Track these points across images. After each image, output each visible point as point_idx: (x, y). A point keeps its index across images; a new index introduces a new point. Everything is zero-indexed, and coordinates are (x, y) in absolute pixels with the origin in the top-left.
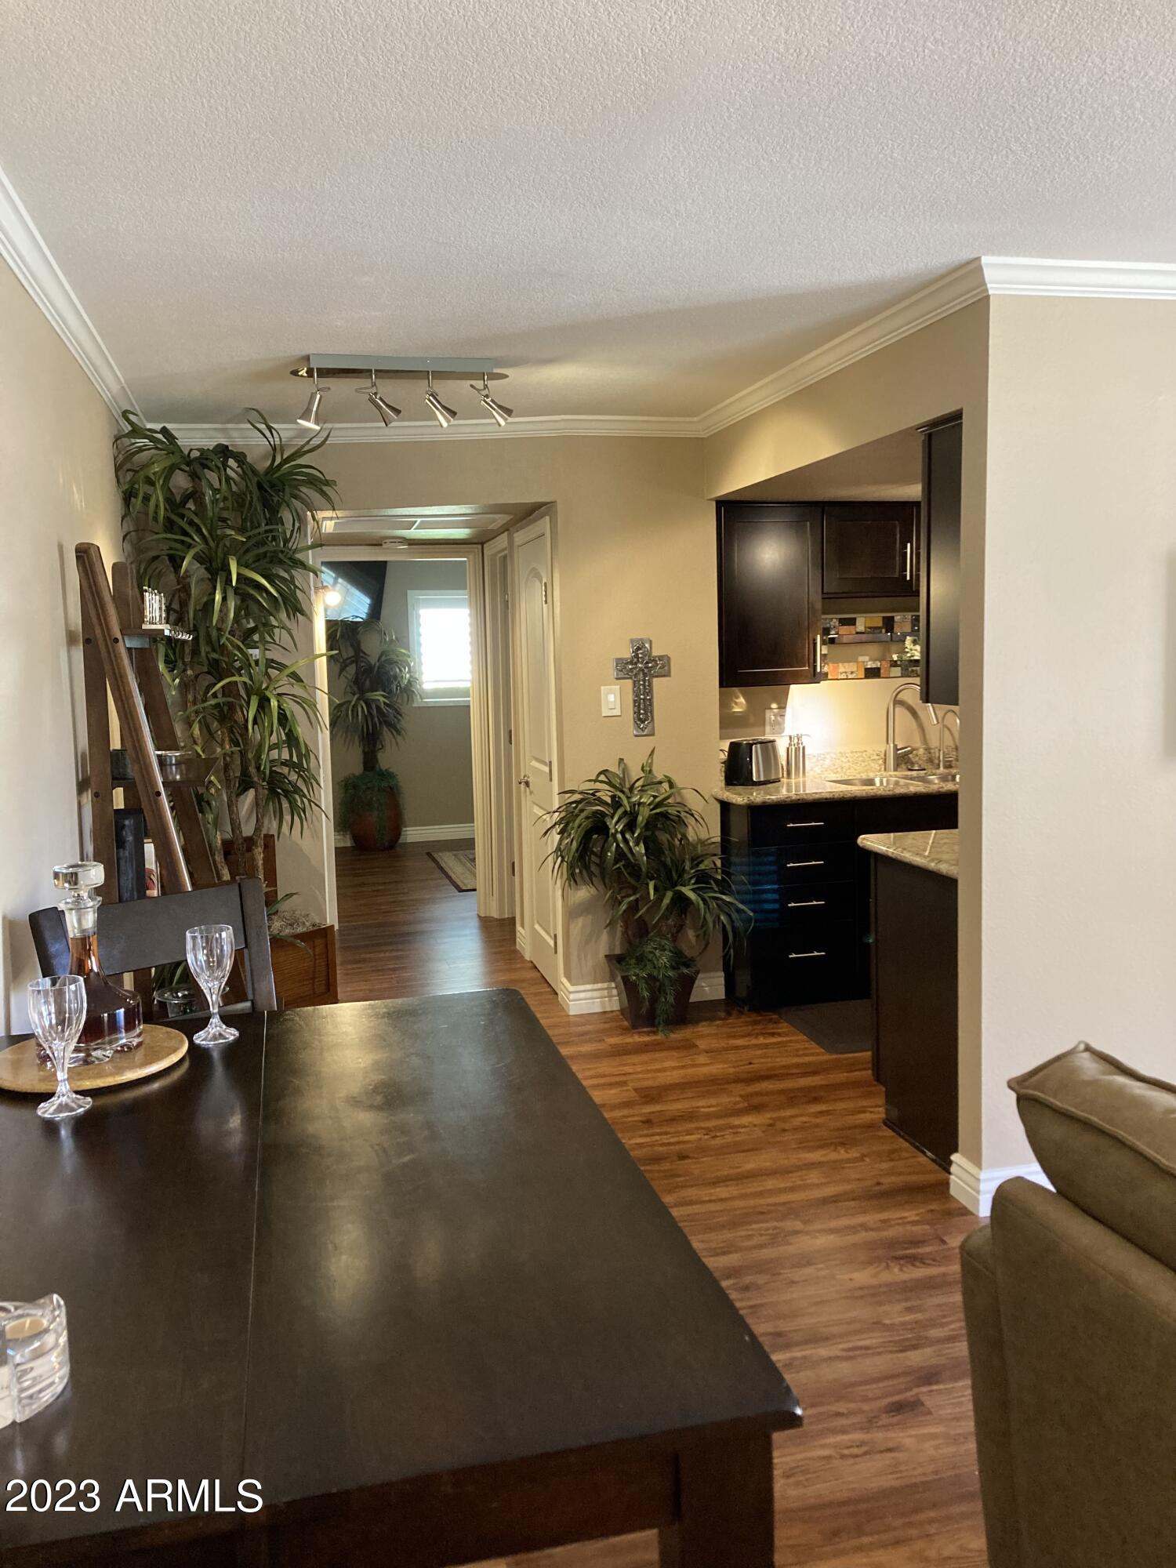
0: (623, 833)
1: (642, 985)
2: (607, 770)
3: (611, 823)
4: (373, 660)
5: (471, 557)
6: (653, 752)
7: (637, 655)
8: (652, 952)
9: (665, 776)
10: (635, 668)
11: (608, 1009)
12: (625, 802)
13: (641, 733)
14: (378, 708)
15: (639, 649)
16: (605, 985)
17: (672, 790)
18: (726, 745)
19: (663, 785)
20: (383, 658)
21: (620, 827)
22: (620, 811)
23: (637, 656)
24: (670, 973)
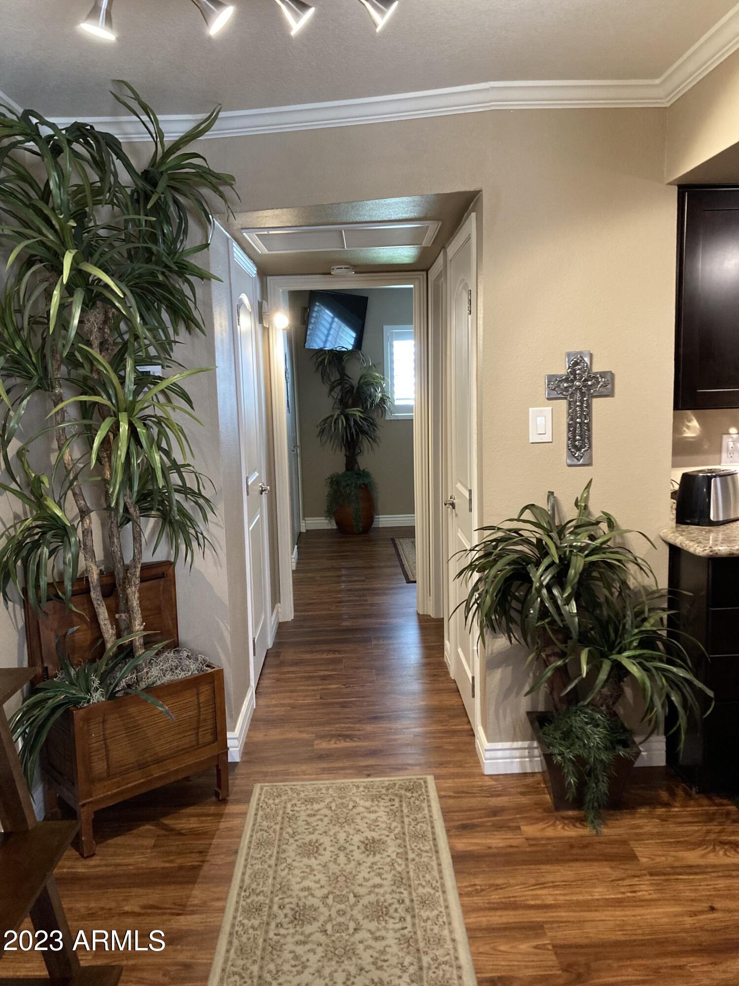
0: (549, 587)
1: (568, 768)
2: (533, 505)
3: (535, 576)
4: (355, 382)
5: (417, 283)
6: (588, 486)
7: (575, 371)
8: (581, 728)
9: (604, 513)
10: (571, 387)
11: (529, 771)
12: (553, 550)
13: (575, 462)
14: (355, 421)
15: (576, 364)
16: (526, 744)
17: (614, 533)
18: (677, 475)
19: (601, 525)
20: (362, 381)
21: (546, 580)
22: (546, 562)
23: (573, 372)
24: (603, 757)
